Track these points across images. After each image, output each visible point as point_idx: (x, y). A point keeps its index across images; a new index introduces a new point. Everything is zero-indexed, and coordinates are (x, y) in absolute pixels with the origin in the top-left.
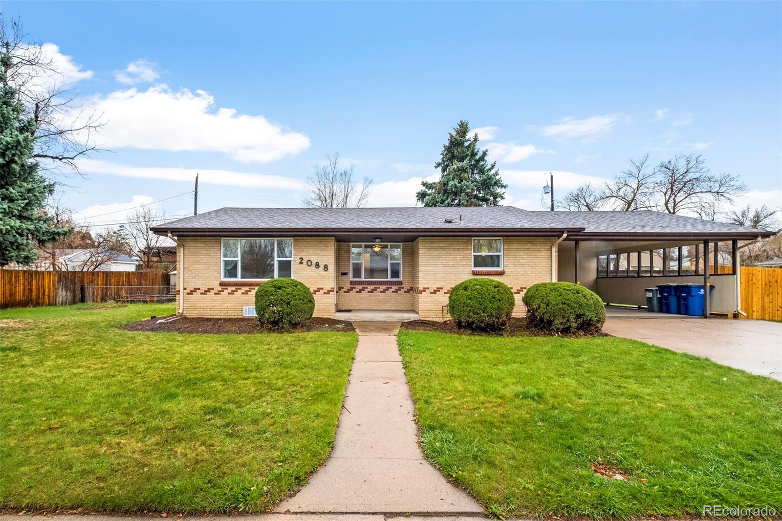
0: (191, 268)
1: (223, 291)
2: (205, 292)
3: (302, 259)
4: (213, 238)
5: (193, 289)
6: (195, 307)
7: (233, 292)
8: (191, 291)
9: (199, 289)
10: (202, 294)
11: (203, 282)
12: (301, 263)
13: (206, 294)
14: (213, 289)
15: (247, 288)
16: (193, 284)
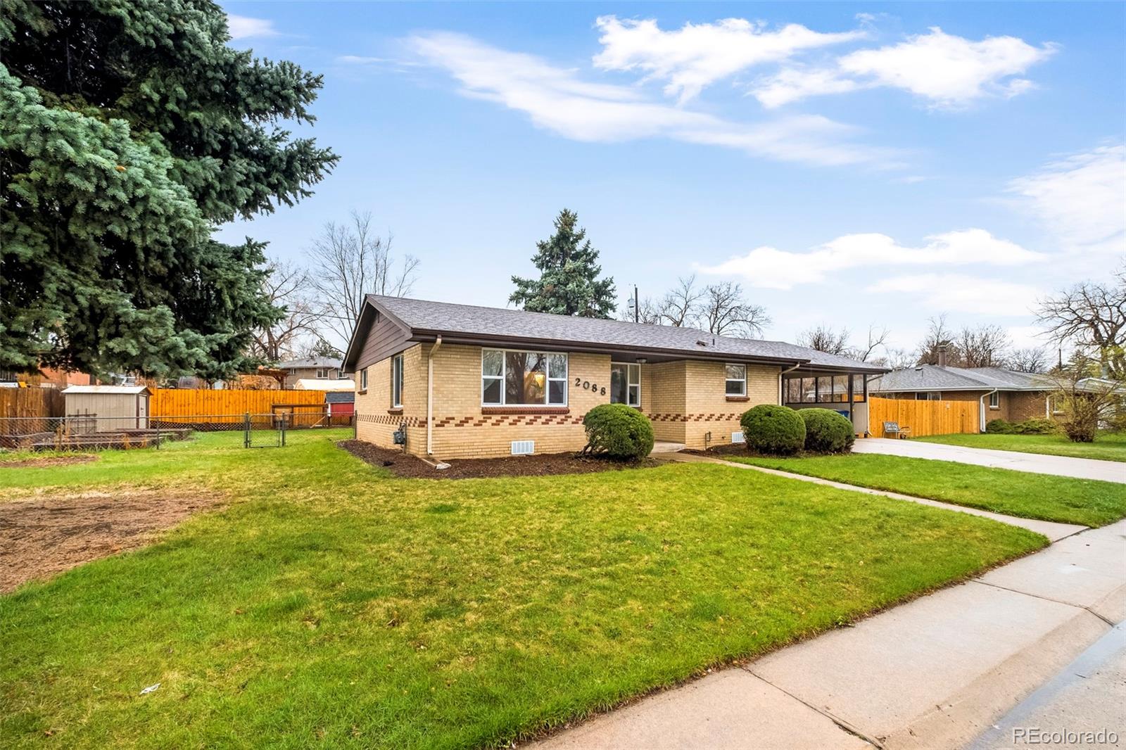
0: (442, 389)
1: (486, 422)
2: (462, 423)
3: (579, 380)
4: (473, 347)
5: (444, 419)
6: (448, 445)
7: (498, 423)
8: (442, 422)
9: (453, 419)
10: (457, 425)
11: (459, 409)
12: (578, 385)
13: (463, 425)
14: (472, 418)
15: (515, 417)
16: (445, 412)
